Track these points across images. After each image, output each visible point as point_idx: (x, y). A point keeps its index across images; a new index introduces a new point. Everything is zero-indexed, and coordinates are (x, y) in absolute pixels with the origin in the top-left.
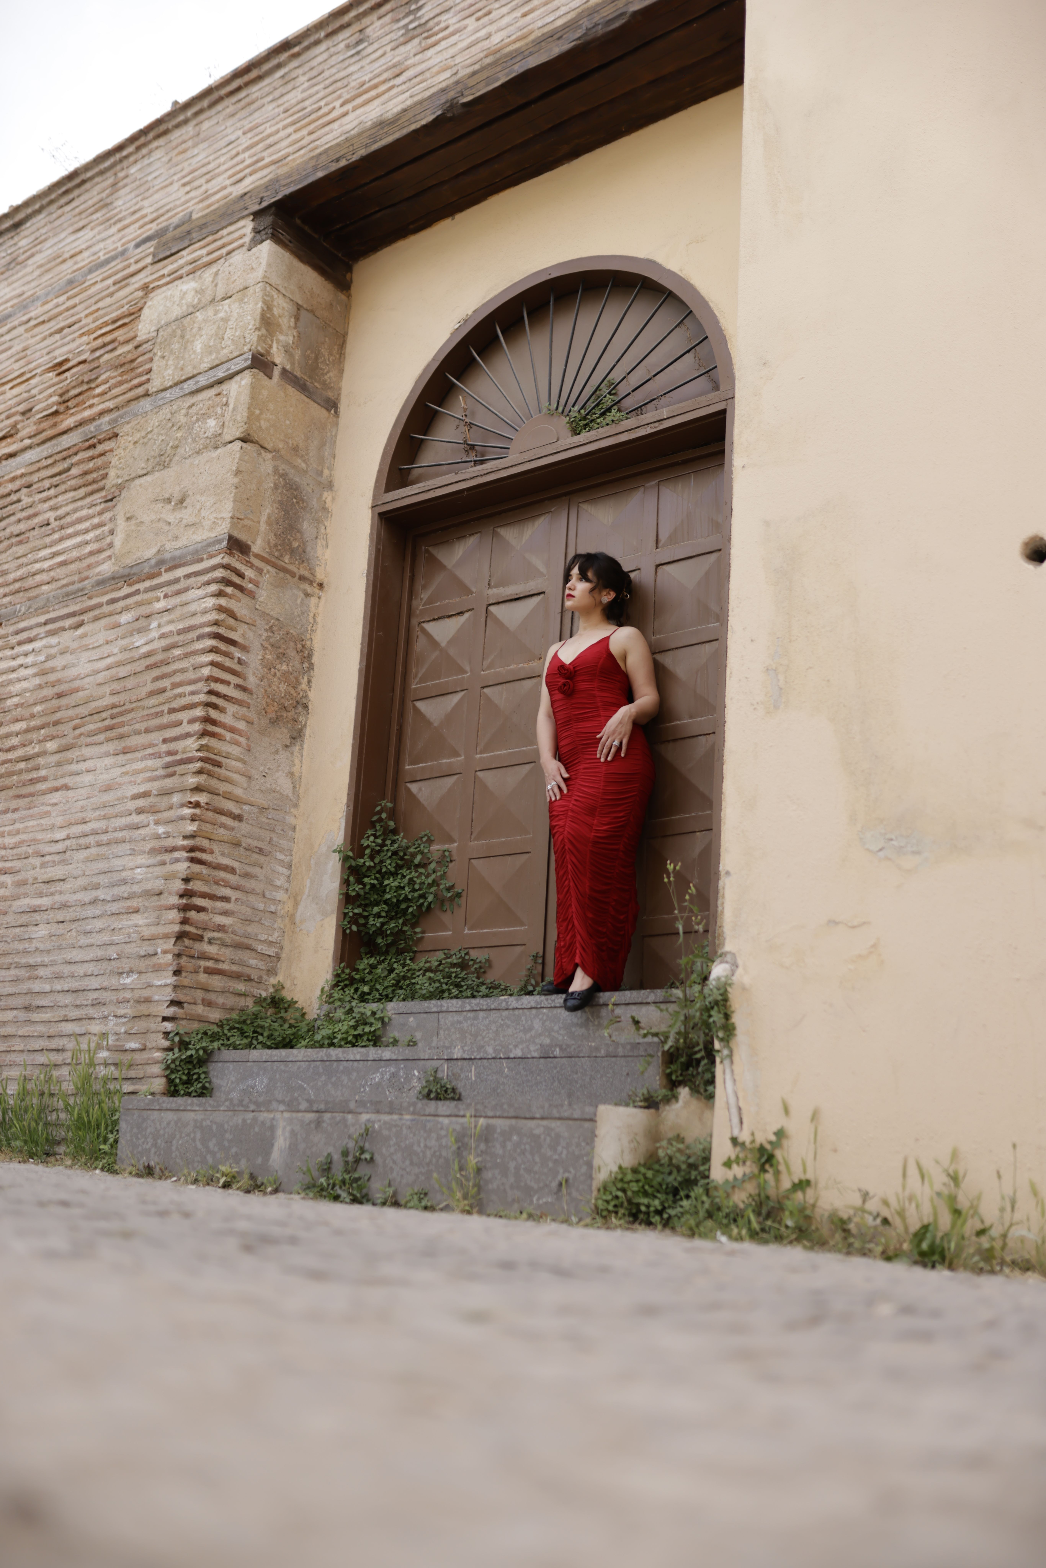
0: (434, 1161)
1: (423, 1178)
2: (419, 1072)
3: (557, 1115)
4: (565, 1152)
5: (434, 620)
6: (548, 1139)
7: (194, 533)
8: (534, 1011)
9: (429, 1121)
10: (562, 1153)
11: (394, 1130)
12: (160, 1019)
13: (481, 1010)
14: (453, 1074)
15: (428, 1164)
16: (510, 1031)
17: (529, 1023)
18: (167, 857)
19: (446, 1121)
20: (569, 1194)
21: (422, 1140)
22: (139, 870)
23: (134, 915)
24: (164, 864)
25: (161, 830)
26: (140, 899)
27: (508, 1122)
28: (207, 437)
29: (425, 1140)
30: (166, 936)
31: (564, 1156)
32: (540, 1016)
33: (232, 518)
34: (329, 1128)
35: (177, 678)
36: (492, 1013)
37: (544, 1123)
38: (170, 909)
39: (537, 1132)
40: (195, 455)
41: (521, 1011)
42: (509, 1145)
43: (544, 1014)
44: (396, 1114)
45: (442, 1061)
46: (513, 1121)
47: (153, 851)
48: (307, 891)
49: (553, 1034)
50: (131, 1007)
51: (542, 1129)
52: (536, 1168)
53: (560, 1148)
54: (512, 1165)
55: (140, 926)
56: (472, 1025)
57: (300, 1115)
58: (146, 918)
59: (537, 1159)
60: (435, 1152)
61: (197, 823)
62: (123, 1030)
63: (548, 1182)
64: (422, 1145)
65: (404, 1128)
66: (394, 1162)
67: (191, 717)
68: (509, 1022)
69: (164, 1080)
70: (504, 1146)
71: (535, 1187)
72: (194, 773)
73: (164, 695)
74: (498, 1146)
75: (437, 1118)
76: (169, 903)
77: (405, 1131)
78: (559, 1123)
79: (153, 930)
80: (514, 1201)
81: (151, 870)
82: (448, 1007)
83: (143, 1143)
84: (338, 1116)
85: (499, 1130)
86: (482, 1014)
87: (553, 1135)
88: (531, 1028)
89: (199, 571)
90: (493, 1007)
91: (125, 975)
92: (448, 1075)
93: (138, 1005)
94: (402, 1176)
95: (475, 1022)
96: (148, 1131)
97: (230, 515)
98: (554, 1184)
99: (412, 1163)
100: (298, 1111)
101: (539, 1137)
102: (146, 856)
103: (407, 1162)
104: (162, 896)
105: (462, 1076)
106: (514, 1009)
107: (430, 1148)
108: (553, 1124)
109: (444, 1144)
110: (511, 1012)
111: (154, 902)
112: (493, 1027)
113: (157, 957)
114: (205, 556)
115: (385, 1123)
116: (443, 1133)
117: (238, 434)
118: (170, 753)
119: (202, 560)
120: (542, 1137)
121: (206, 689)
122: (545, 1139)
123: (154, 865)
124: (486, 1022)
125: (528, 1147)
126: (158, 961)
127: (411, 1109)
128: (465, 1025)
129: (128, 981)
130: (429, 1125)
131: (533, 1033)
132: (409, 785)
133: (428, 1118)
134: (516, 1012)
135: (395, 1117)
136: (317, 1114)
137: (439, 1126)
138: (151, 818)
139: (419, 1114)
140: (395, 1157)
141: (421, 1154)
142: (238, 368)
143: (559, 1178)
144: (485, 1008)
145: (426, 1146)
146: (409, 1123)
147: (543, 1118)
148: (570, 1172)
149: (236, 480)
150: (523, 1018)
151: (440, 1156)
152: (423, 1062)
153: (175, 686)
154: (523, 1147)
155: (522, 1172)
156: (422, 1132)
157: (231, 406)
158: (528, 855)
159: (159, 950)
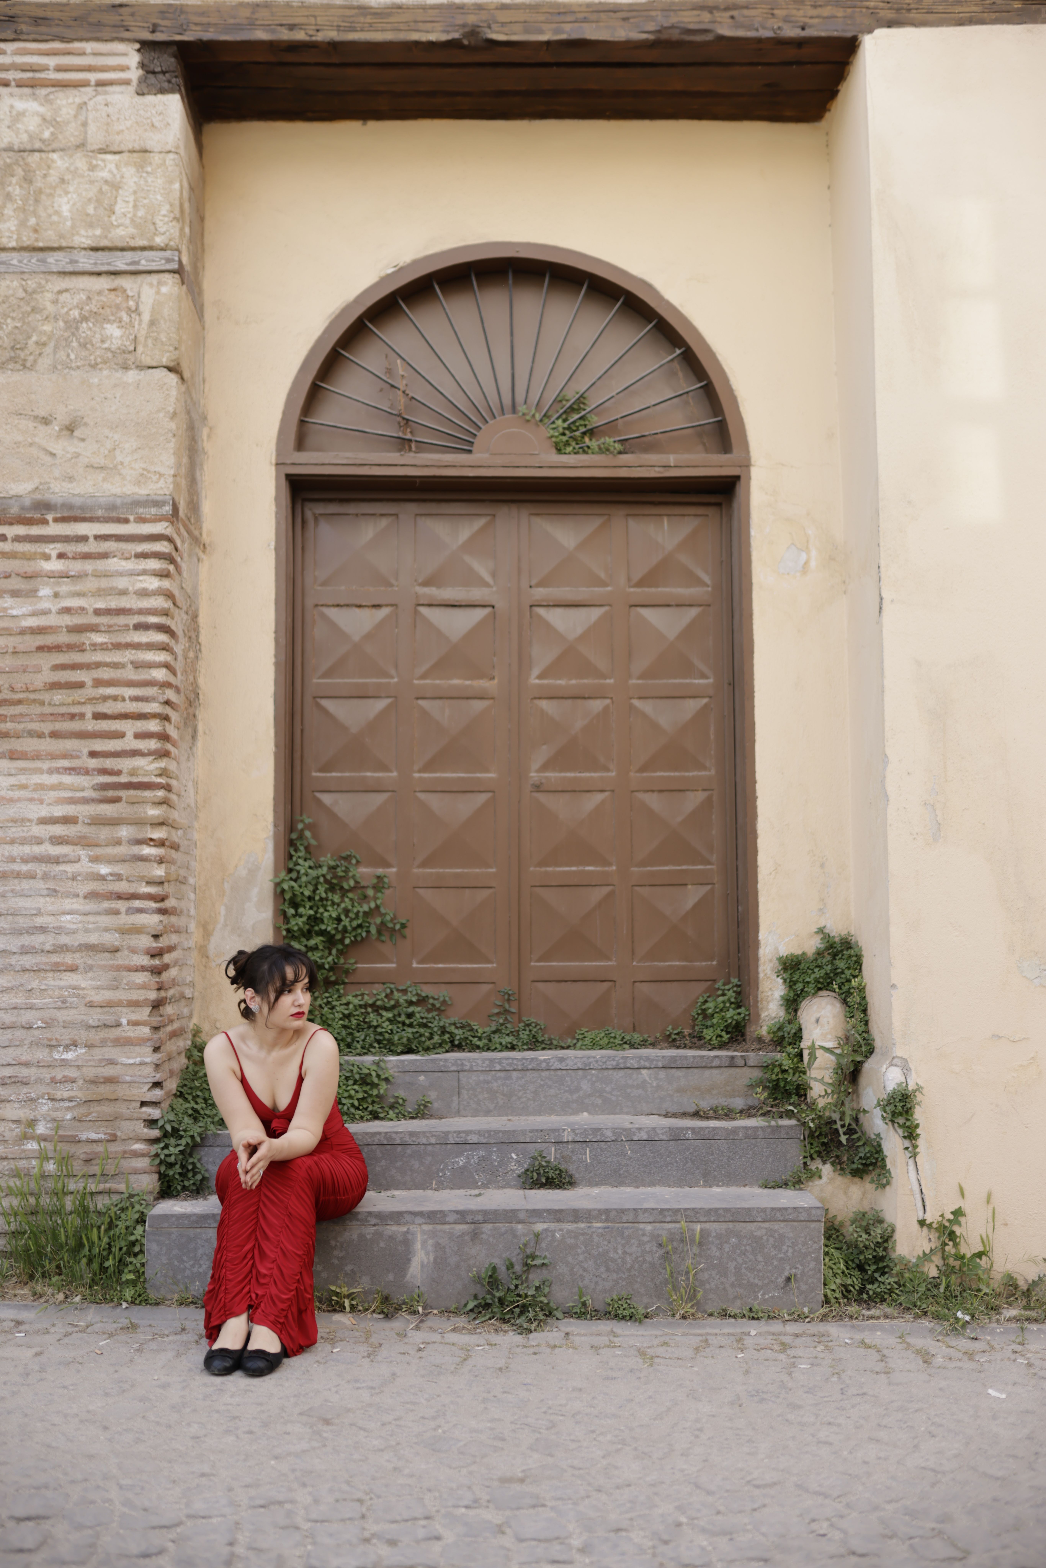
0: (637, 1266)
1: (624, 1283)
2: (517, 1155)
3: (782, 1218)
4: (791, 1250)
5: (338, 606)
6: (771, 1240)
7: (104, 480)
8: (580, 1072)
9: (627, 1228)
10: (787, 1251)
11: (581, 1238)
12: (138, 1104)
13: (514, 1070)
14: (563, 1157)
15: (629, 1270)
16: (552, 1092)
17: (575, 1083)
18: (121, 905)
19: (649, 1227)
20: (798, 1288)
21: (620, 1247)
22: (69, 917)
23: (69, 974)
24: (117, 913)
25: (104, 870)
26: (78, 955)
27: (724, 1226)
28: (107, 349)
29: (623, 1246)
30: (134, 1004)
31: (789, 1254)
32: (589, 1077)
33: (175, 476)
34: (491, 1239)
35: (105, 674)
36: (528, 1073)
37: (767, 1225)
38: (137, 971)
39: (759, 1233)
40: (87, 368)
41: (564, 1072)
42: (727, 1248)
43: (593, 1075)
44: (583, 1222)
45: (547, 1144)
46: (731, 1225)
47: (92, 896)
48: (222, 919)
49: (605, 1094)
50: (81, 1089)
51: (764, 1231)
52: (760, 1267)
53: (785, 1248)
54: (732, 1265)
55: (83, 989)
56: (503, 1085)
57: (447, 1227)
58: (92, 979)
59: (760, 1258)
60: (637, 1257)
61: (163, 865)
62: (68, 1117)
63: (773, 1279)
64: (620, 1252)
65: (595, 1236)
66: (585, 1270)
67: (140, 730)
68: (550, 1083)
69: (156, 1176)
70: (721, 1249)
71: (760, 1283)
72: (154, 803)
73: (80, 691)
74: (714, 1249)
75: (636, 1225)
76: (132, 963)
77: (596, 1239)
78: (782, 1224)
79: (108, 995)
80: (736, 1297)
81: (91, 918)
82: (471, 1066)
83: (193, 1266)
84: (503, 1227)
85: (714, 1234)
86: (515, 1074)
87: (776, 1235)
88: (578, 1089)
89: (124, 536)
90: (530, 1067)
91: (61, 1049)
92: (555, 1158)
93: (92, 1086)
94: (596, 1283)
95: (508, 1082)
96: (200, 1251)
97: (172, 472)
98: (781, 1280)
99: (608, 1270)
100: (445, 1223)
101: (761, 1238)
102: (81, 900)
103: (602, 1269)
104: (118, 955)
105: (574, 1158)
106: (556, 1070)
107: (631, 1254)
108: (776, 1226)
109: (648, 1249)
110: (552, 1073)
111: (104, 959)
112: (531, 1088)
113: (120, 1029)
114: (131, 518)
115: (569, 1231)
116: (646, 1239)
117: (165, 361)
118: (104, 772)
119: (126, 521)
120: (765, 1238)
121: (162, 699)
122: (768, 1240)
123: (98, 913)
124: (523, 1082)
125: (748, 1248)
126: (123, 1034)
127: (603, 1217)
128: (495, 1085)
129: (70, 1055)
130: (626, 1233)
131: (581, 1093)
132: (318, 795)
133: (626, 1225)
134: (559, 1073)
135: (582, 1225)
136: (473, 1226)
137: (640, 1232)
138: (82, 853)
139: (613, 1221)
140: (586, 1266)
141: (620, 1261)
142: (154, 266)
143: (787, 1274)
144: (520, 1068)
145: (625, 1252)
146: (600, 1230)
147: (764, 1221)
148: (796, 1268)
149: (173, 426)
150: (568, 1079)
151: (645, 1260)
152: (522, 1145)
153: (99, 683)
154: (743, 1248)
155: (743, 1271)
156: (619, 1239)
157: (146, 317)
158: (491, 890)
159: (124, 1021)
